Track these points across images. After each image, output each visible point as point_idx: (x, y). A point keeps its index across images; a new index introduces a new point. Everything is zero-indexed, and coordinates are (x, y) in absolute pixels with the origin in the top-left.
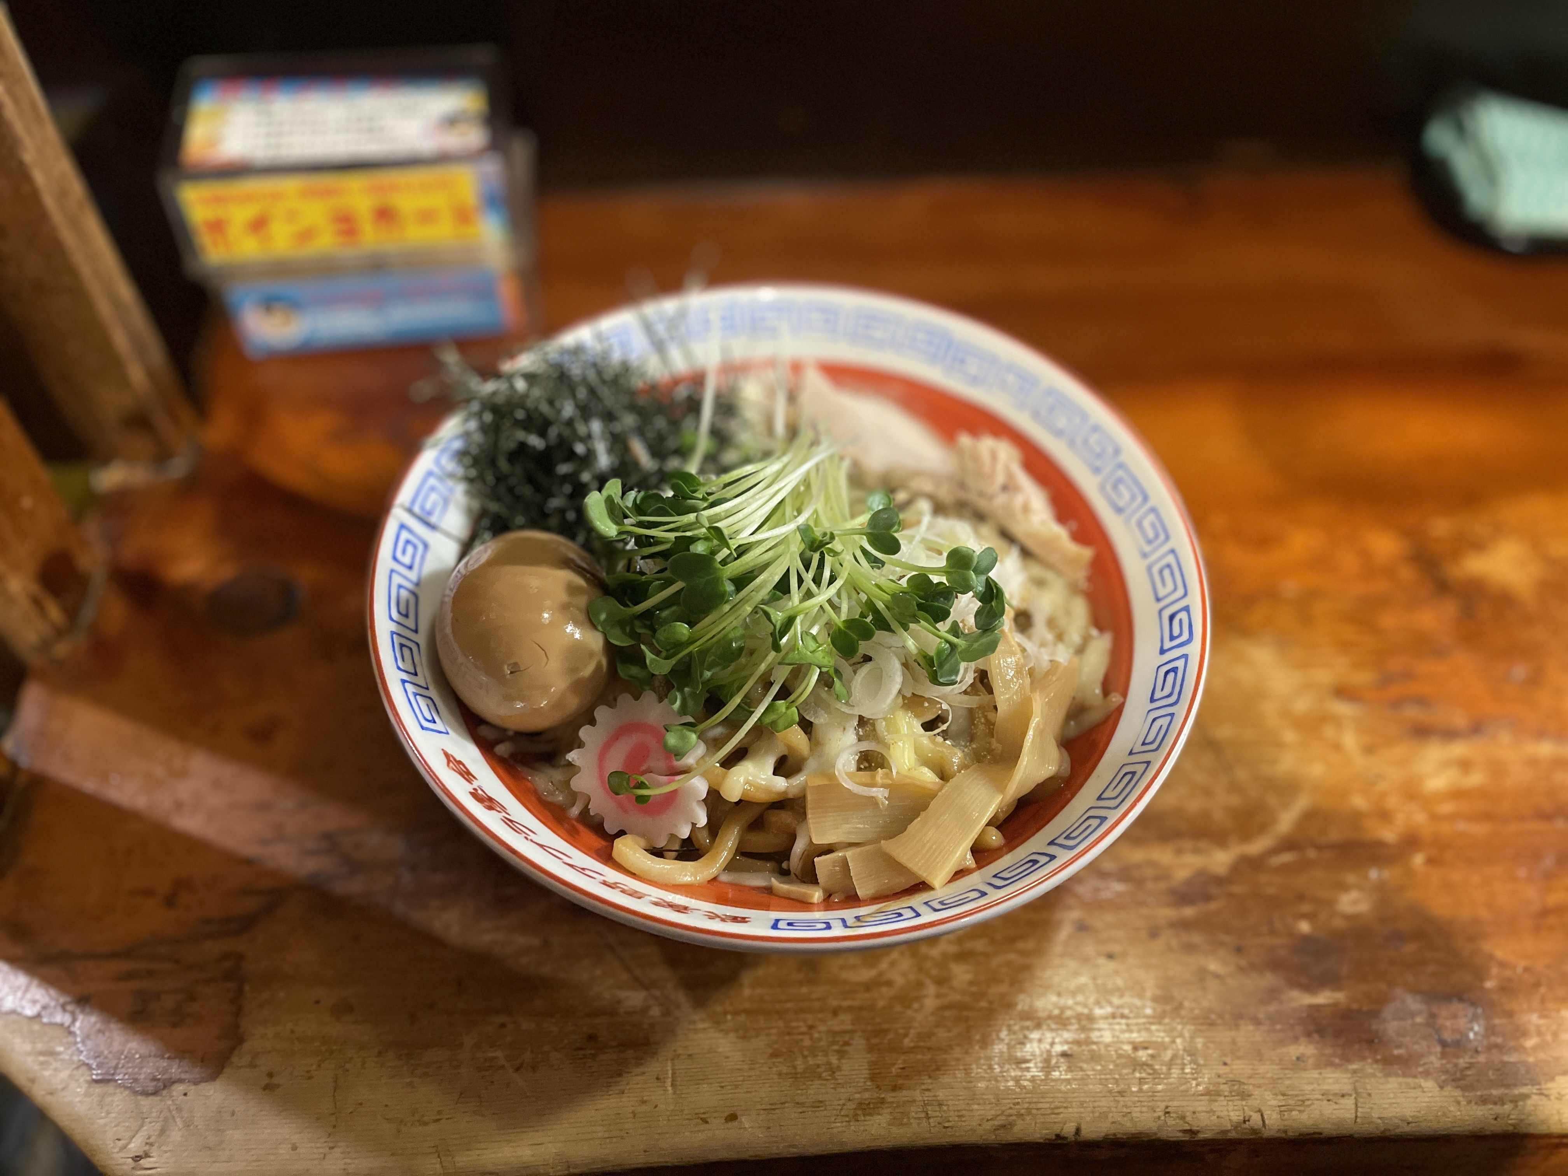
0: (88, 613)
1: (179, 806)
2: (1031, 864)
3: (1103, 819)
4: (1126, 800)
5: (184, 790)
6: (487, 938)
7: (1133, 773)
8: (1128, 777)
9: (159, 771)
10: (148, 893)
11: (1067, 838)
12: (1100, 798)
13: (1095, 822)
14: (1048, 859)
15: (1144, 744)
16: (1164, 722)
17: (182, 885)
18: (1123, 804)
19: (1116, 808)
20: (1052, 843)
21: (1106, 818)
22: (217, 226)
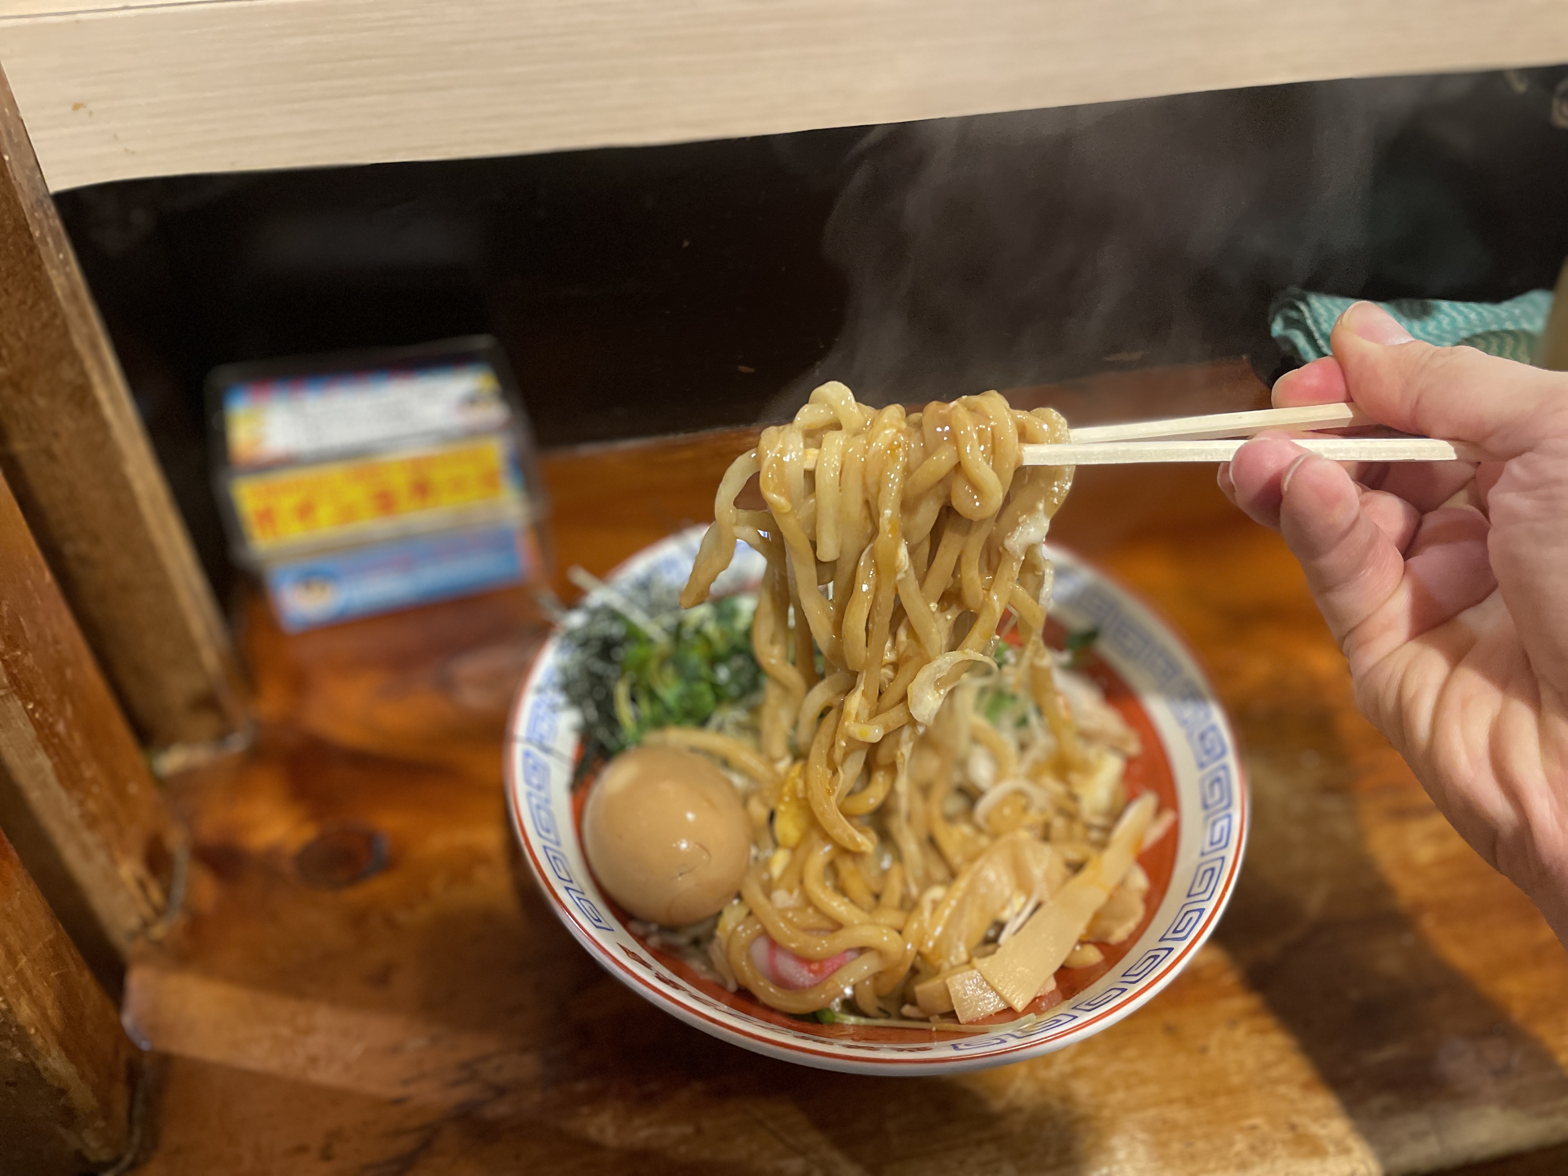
0: (179, 892)
1: (313, 1061)
2: (1152, 959)
3: (1201, 911)
4: (1215, 891)
5: (316, 1043)
6: (644, 1134)
7: (1213, 869)
8: (1209, 874)
9: (285, 1031)
10: (302, 1149)
11: (1175, 932)
12: (1189, 896)
13: (1195, 915)
14: (1167, 952)
15: (1212, 844)
16: (1225, 822)
17: (335, 1135)
18: (1213, 895)
19: (1209, 899)
20: (1162, 939)
21: (1204, 909)
22: (267, 516)
